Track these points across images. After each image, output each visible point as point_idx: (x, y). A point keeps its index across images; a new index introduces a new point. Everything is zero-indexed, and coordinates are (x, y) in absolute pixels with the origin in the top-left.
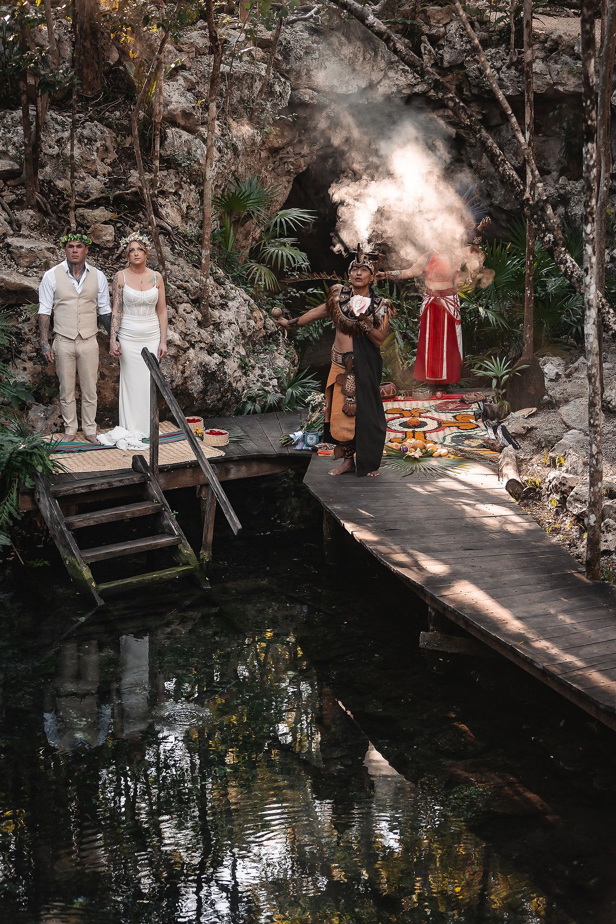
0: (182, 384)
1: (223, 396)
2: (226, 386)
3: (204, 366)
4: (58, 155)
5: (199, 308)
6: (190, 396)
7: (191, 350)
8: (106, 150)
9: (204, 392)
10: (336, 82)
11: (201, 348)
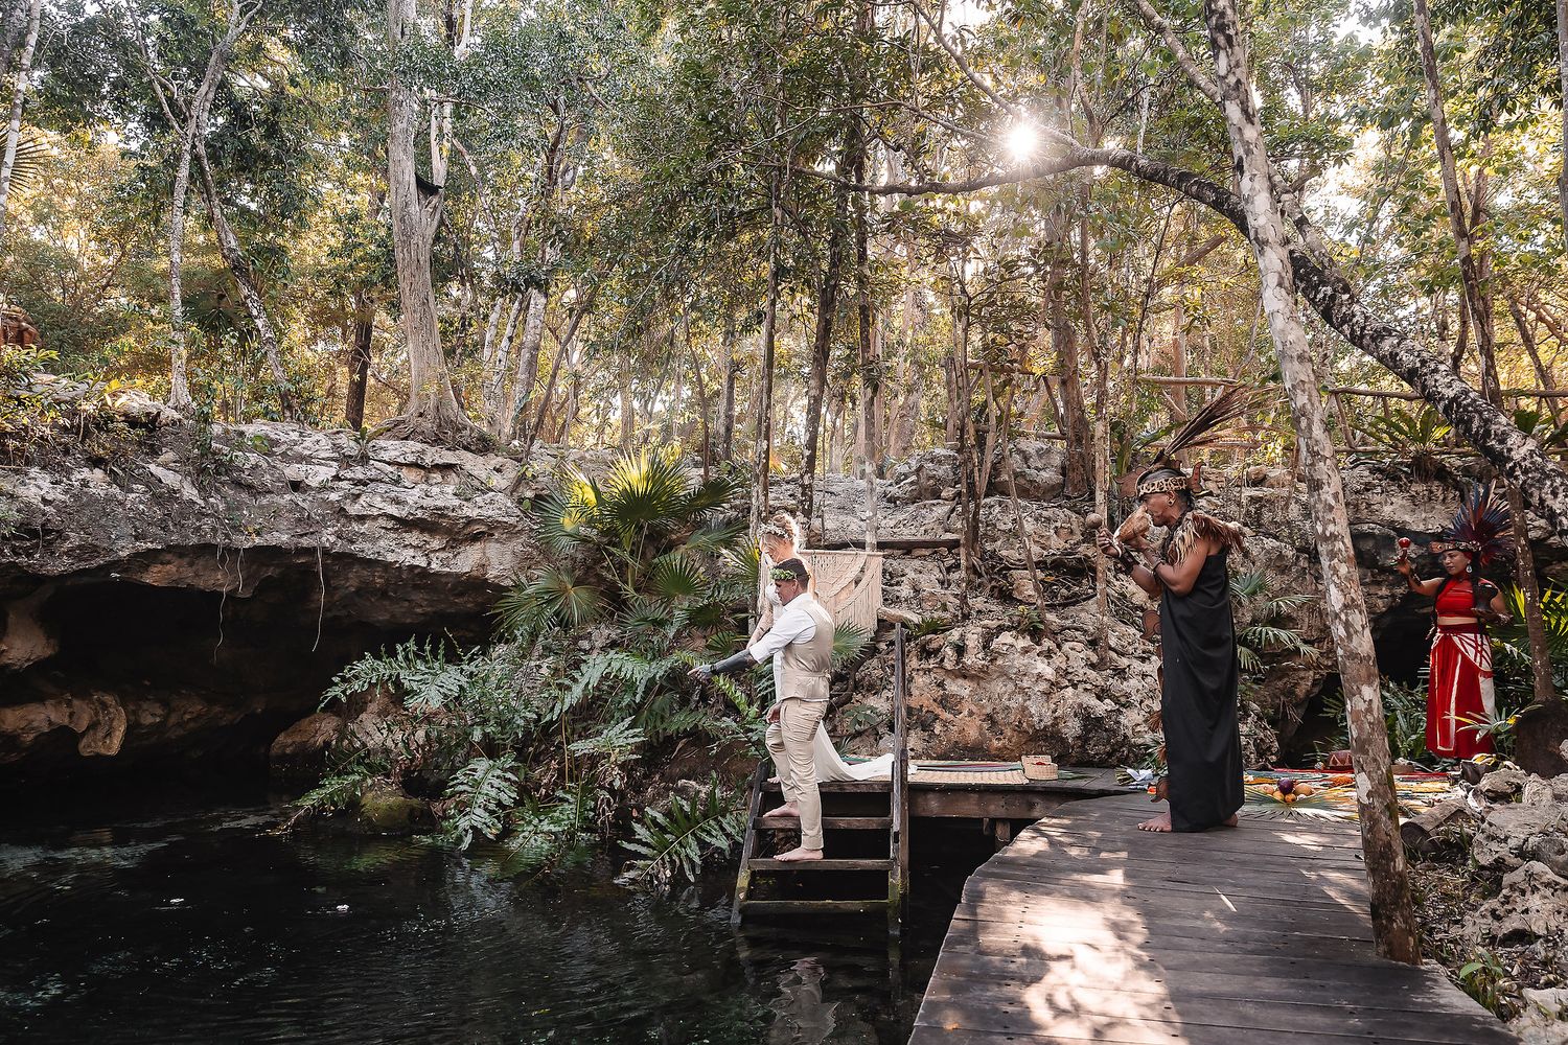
0: (1053, 725)
1: (1114, 751)
2: (1120, 738)
3: (1085, 709)
4: (1010, 530)
5: (1095, 650)
6: (1063, 741)
7: (1070, 689)
8: (1072, 532)
9: (1083, 739)
10: (1407, 518)
11: (1086, 690)
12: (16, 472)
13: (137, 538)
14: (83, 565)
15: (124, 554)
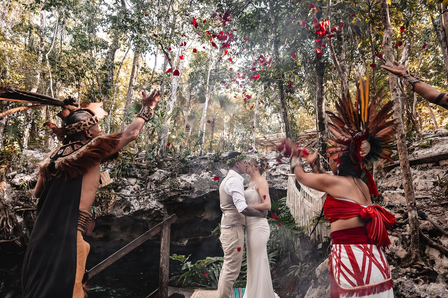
12: (189, 175)
13: (211, 188)
14: (199, 196)
15: (207, 192)
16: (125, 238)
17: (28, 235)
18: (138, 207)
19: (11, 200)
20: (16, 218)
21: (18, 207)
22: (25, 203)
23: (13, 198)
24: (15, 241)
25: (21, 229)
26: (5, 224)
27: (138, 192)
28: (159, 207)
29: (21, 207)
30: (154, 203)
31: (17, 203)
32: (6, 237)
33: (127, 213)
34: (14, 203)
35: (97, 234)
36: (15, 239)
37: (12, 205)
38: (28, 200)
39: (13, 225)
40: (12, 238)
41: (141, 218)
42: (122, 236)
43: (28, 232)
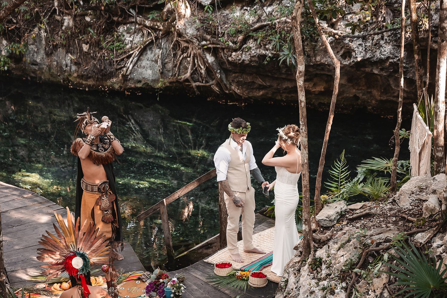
16: (361, 95)
17: (224, 80)
18: (362, 55)
19: (195, 33)
20: (206, 57)
21: (204, 43)
22: (212, 37)
23: (198, 30)
24: (210, 85)
25: (214, 71)
26: (196, 62)
27: (366, 26)
28: (397, 57)
29: (208, 42)
30: (387, 49)
31: (203, 36)
32: (200, 79)
33: (346, 62)
34: (200, 38)
35: (315, 85)
36: (211, 83)
37: (198, 40)
38: (215, 34)
39: (205, 65)
40: (207, 82)
41: (372, 70)
42: (354, 91)
43: (224, 76)
